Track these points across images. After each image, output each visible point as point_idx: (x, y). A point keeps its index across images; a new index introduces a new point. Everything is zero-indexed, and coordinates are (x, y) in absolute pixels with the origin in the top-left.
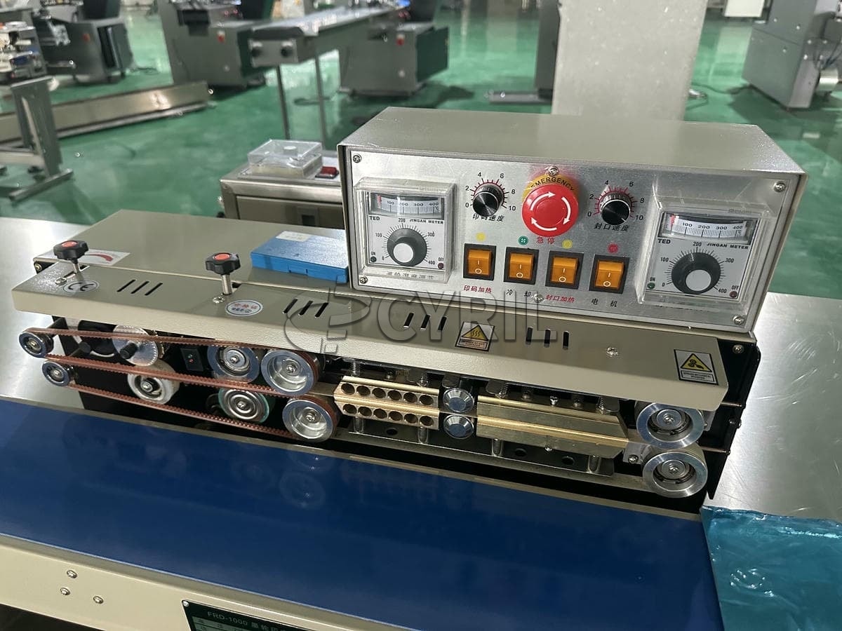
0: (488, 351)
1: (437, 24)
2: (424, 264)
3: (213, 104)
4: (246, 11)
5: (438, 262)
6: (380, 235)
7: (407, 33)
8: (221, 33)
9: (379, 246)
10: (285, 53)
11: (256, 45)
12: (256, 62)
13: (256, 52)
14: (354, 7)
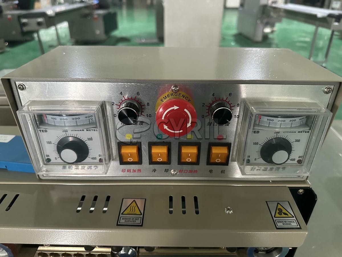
0: (142, 226)
1: (112, 10)
2: (88, 160)
3: (8, 49)
4: (22, 6)
5: (98, 158)
6: (50, 143)
7: (99, 15)
8: (9, 17)
9: (51, 151)
10: (39, 24)
11: (24, 21)
12: (25, 29)
13: (24, 24)
14: (73, 3)
